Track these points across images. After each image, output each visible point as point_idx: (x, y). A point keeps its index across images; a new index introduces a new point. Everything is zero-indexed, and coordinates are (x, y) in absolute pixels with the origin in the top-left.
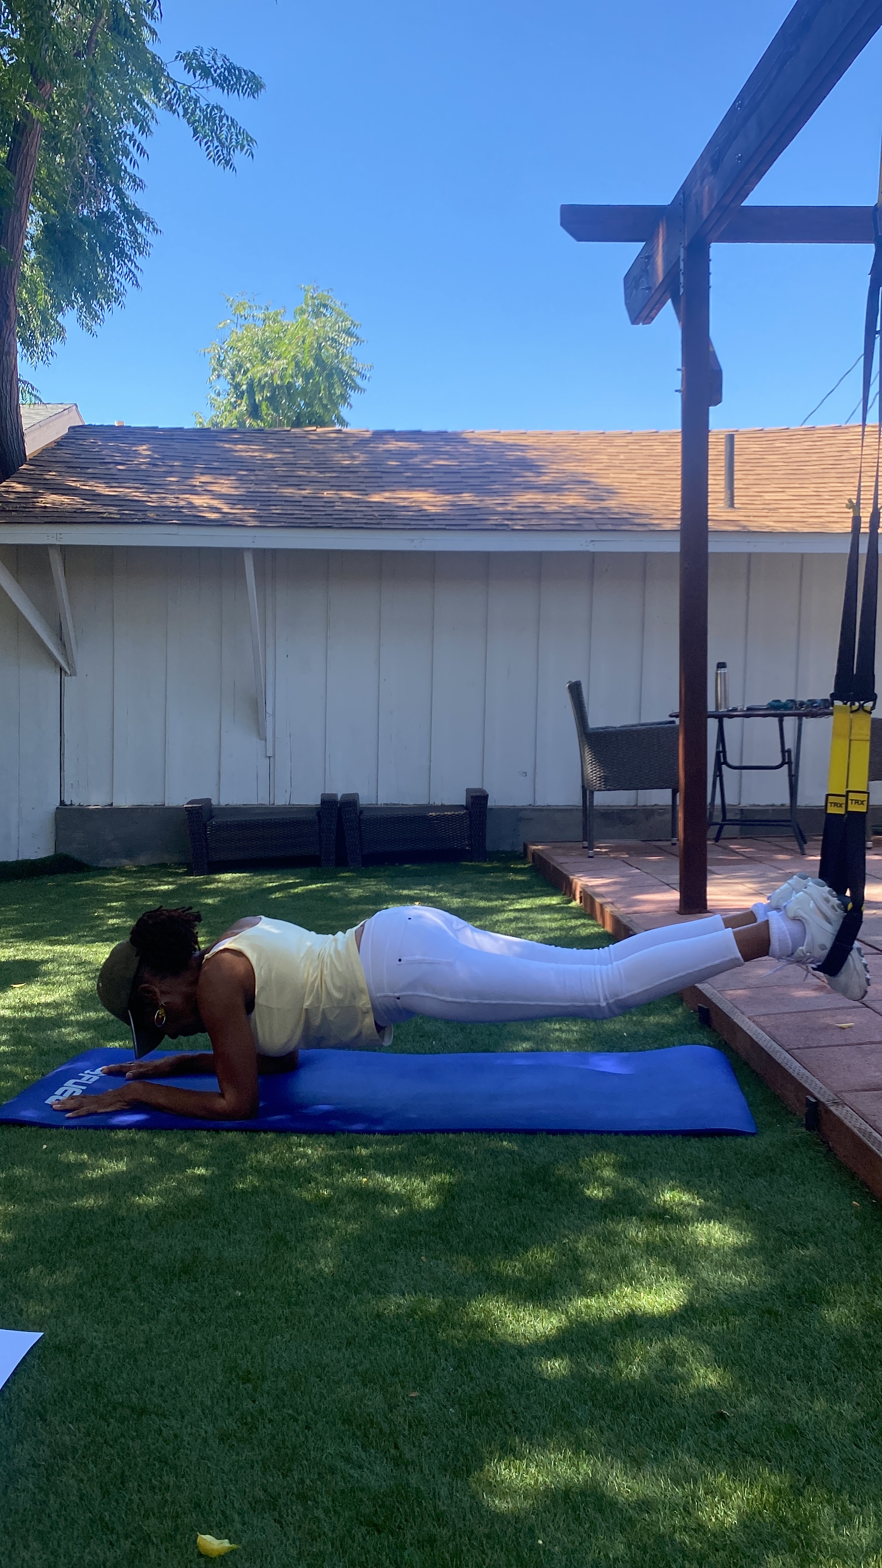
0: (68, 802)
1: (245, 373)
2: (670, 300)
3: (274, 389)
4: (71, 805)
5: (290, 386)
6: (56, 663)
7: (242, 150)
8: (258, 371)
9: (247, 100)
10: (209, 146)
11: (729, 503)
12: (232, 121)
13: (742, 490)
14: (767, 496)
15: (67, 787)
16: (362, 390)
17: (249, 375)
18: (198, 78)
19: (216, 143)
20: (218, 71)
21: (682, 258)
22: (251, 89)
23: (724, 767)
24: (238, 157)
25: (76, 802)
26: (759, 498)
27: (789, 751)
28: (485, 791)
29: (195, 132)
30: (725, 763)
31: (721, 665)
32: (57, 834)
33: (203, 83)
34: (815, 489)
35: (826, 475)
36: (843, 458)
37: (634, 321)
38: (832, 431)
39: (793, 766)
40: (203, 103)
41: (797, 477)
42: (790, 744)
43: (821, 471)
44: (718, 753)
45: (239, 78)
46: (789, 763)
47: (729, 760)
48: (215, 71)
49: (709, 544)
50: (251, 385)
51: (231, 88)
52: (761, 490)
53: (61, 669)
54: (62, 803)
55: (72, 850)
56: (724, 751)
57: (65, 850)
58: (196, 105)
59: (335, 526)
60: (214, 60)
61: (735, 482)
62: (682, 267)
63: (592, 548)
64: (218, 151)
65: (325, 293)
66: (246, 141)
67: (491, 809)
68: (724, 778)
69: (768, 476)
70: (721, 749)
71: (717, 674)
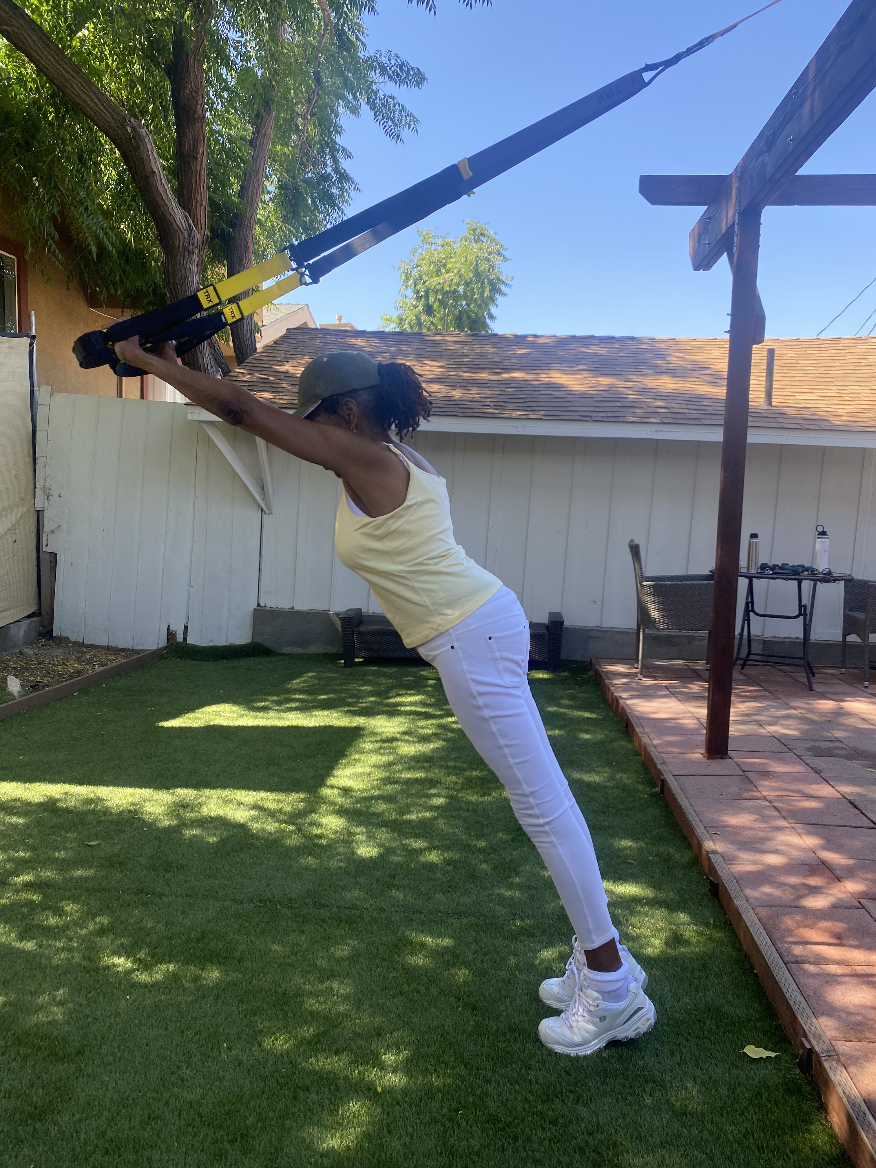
0: (262, 605)
1: (424, 283)
2: (726, 253)
3: (445, 294)
4: (265, 606)
5: (455, 291)
6: (259, 506)
7: (409, 127)
8: (433, 282)
9: (414, 90)
10: (385, 126)
11: (767, 402)
12: (403, 107)
13: (779, 390)
14: (799, 396)
15: (262, 594)
16: (504, 294)
17: (427, 284)
18: (378, 75)
19: (390, 123)
20: (393, 69)
21: (737, 222)
22: (416, 81)
23: (751, 614)
24: (405, 133)
25: (269, 605)
26: (792, 398)
27: (805, 607)
28: (561, 617)
29: (376, 116)
30: (753, 610)
31: (754, 536)
32: (254, 628)
33: (381, 79)
34: (838, 391)
35: (847, 379)
36: (862, 364)
37: (697, 268)
38: (854, 342)
39: (808, 617)
40: (381, 94)
41: (824, 380)
42: (805, 601)
43: (844, 375)
44: (747, 604)
45: (408, 74)
46: (805, 615)
47: (756, 609)
48: (390, 69)
49: (748, 436)
50: (427, 292)
51: (402, 82)
52: (795, 390)
53: (262, 510)
54: (259, 605)
55: (265, 640)
56: (752, 602)
57: (259, 640)
58: (376, 96)
59: (459, 414)
60: (390, 60)
61: (774, 383)
62: (736, 229)
63: (656, 436)
64: (391, 129)
65: (483, 226)
66: (413, 121)
67: (567, 628)
68: (751, 622)
69: (801, 379)
70: (750, 600)
71: (750, 542)
